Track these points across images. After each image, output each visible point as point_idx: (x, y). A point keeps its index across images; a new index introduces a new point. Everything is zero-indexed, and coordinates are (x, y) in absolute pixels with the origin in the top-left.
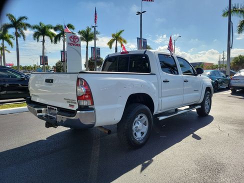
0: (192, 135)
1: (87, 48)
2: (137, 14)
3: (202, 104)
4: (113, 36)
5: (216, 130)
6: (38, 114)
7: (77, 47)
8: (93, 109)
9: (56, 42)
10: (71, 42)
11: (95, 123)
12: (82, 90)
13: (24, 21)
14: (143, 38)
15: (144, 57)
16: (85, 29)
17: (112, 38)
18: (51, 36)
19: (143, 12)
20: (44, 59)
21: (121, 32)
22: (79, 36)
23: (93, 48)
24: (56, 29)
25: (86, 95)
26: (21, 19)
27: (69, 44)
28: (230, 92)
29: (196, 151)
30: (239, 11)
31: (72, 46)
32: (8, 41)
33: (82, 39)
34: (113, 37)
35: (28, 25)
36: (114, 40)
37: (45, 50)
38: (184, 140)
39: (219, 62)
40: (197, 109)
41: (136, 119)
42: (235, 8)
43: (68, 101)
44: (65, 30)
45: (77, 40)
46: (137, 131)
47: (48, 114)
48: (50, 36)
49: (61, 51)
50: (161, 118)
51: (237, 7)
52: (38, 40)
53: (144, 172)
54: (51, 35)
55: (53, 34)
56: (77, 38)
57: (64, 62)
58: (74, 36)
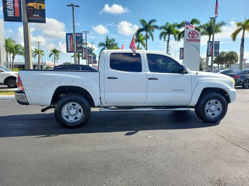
7: (195, 43)
10: (189, 38)
13: (153, 24)
23: (210, 42)
26: (151, 22)
32: (142, 43)
33: (204, 33)
35: (156, 27)
36: (240, 30)
45: (196, 35)
48: (174, 34)
49: (181, 49)
52: (165, 39)
56: (197, 33)
58: (194, 32)
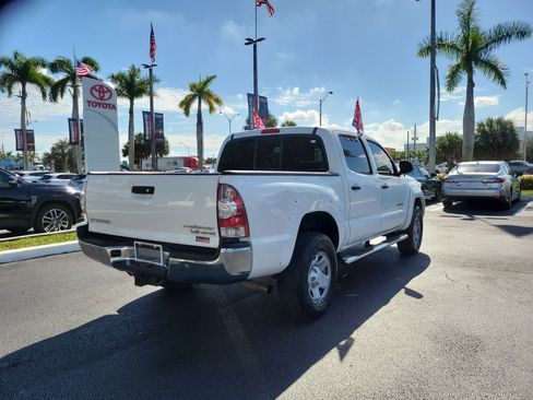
0: (403, 290)
1: (131, 112)
2: (247, 44)
3: (409, 231)
4: (193, 87)
5: (443, 279)
6: (112, 259)
8: (247, 244)
9: (54, 98)
10: (93, 99)
11: (249, 272)
12: (230, 207)
14: (259, 94)
15: (314, 141)
16: (126, 70)
17: (188, 92)
18: (43, 83)
19: (260, 40)
20: (26, 138)
21: (208, 81)
22: (112, 86)
23: (147, 113)
24: (55, 67)
25: (236, 216)
27: (88, 103)
28: (440, 206)
29: (423, 318)
30: (449, 46)
31: (97, 109)
33: (120, 94)
34: (192, 90)
36: (194, 97)
37: (27, 117)
38: (393, 301)
39: (407, 146)
40: (398, 243)
41: (314, 262)
42: (441, 39)
43: (195, 229)
44: (79, 72)
46: (314, 286)
47: (136, 259)
48: (39, 85)
49: (69, 120)
50: (350, 260)
51: (444, 38)
52: (10, 93)
53: (345, 359)
54: (41, 82)
55: (47, 80)
56: (109, 90)
57: (76, 143)
58: (102, 86)
